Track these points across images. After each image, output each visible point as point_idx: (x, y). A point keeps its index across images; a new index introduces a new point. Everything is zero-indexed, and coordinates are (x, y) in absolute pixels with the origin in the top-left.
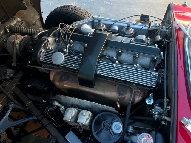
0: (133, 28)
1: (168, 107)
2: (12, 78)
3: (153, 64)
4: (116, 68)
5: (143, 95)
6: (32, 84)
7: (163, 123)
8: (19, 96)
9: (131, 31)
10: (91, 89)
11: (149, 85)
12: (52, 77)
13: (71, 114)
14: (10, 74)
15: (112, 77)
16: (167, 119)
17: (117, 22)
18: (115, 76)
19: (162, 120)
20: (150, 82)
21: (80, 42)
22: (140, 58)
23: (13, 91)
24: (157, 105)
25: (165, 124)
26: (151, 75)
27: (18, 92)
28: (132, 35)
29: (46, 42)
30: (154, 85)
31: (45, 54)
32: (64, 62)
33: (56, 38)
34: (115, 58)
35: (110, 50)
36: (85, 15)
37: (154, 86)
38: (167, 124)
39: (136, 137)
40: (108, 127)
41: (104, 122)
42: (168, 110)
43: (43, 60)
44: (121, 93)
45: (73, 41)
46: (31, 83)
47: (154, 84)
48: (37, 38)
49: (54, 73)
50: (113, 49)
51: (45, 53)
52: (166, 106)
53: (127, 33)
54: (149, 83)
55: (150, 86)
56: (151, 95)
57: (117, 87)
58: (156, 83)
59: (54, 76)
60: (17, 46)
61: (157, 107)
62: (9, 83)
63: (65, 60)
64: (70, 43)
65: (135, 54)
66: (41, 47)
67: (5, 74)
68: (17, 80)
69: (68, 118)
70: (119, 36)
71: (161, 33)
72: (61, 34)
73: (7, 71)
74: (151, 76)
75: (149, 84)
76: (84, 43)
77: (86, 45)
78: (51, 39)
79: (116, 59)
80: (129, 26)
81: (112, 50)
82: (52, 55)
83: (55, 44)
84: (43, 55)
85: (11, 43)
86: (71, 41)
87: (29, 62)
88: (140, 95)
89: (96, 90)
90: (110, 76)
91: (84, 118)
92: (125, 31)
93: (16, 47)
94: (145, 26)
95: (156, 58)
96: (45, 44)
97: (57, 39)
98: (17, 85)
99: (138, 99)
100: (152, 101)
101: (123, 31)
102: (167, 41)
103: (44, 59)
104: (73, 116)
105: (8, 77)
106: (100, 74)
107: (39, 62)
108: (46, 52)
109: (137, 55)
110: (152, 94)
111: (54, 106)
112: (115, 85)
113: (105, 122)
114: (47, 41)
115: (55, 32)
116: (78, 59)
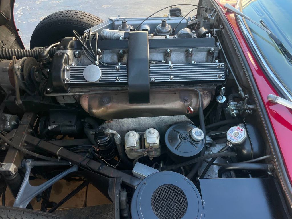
0: (170, 24)
1: (246, 96)
3: (212, 57)
4: (173, 69)
5: (210, 95)
6: (56, 123)
7: (247, 111)
9: (168, 28)
10: (147, 104)
11: (217, 79)
12: (85, 104)
13: (135, 138)
15: (172, 81)
16: (251, 106)
17: (146, 19)
18: (175, 78)
19: (245, 109)
20: (217, 75)
21: (111, 50)
22: (193, 54)
23: (26, 142)
24: (231, 100)
25: (250, 112)
26: (216, 67)
27: (36, 141)
28: (171, 32)
29: (66, 57)
30: (223, 77)
31: (71, 72)
32: (102, 76)
33: (76, 51)
34: (163, 61)
35: (154, 52)
37: (223, 78)
38: (252, 111)
39: (215, 148)
40: (186, 137)
41: (179, 135)
42: (247, 98)
43: (71, 82)
44: (186, 98)
45: (101, 51)
46: (54, 122)
47: (223, 76)
49: (87, 99)
50: (157, 50)
51: (70, 71)
52: (245, 95)
53: (164, 31)
54: (217, 76)
55: (219, 79)
56: (224, 89)
57: (177, 94)
58: (224, 75)
59: (89, 102)
60: (18, 73)
61: (232, 103)
62: (15, 133)
63: (102, 74)
64: (98, 54)
65: (187, 51)
66: (62, 65)
67: (4, 122)
68: (27, 126)
69: (133, 143)
70: (155, 37)
71: (205, 24)
72: (82, 42)
73: (6, 118)
74: (217, 68)
75: (217, 78)
76: (117, 50)
77: (121, 51)
78: (69, 52)
79: (165, 62)
80: (165, 20)
81: (157, 52)
82: (83, 72)
83: (75, 59)
84: (68, 75)
85: (6, 71)
86: (99, 50)
87: (48, 89)
88: (207, 97)
89: (154, 103)
90: (168, 80)
91: (154, 136)
92: (160, 29)
94: (183, 19)
95: (213, 49)
96: (65, 59)
97: (77, 52)
98: (28, 133)
99: (206, 101)
100: (224, 99)
101: (158, 29)
102: (216, 30)
103: (71, 79)
104: (137, 141)
105: (9, 127)
106: (155, 81)
107: (64, 86)
108: (71, 70)
109: (191, 50)
110: (224, 88)
111: (107, 136)
112: (175, 93)
113: (180, 134)
114: (66, 55)
115: (72, 43)
116: (121, 69)
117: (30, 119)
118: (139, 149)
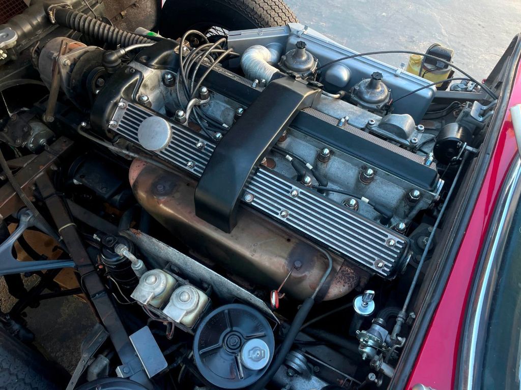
0: (389, 86)
1: (399, 338)
2: (40, 150)
3: (408, 207)
4: (296, 199)
5: (354, 282)
6: (84, 180)
7: (372, 377)
8: (48, 202)
9: (381, 94)
10: (224, 234)
11: (371, 267)
12: (133, 174)
13: (154, 289)
14: (37, 138)
15: (282, 219)
16: (387, 369)
17: (354, 56)
18: (291, 218)
20: (376, 258)
21: (226, 99)
23: (35, 185)
24: (381, 321)
25: (376, 381)
26: (383, 241)
27: (48, 190)
28: (382, 105)
29: (137, 80)
30: (386, 269)
31: (126, 113)
32: (170, 146)
33: (168, 74)
34: (308, 165)
35: (301, 139)
36: (273, 13)
37: (384, 271)
38: (381, 382)
40: (235, 345)
41: (228, 330)
42: (397, 346)
43: (118, 129)
44: (298, 264)
45: (209, 91)
46: (83, 176)
47: (386, 266)
48: (116, 61)
49: (142, 167)
50: (309, 138)
51: (125, 111)
52: (397, 335)
53: (367, 97)
54: (374, 259)
55: (374, 268)
56: (370, 294)
57: (291, 245)
58: (390, 265)
59: (140, 175)
60: (64, 72)
61: (377, 327)
62: (30, 161)
63: (172, 143)
64: (199, 96)
65: (365, 168)
66: (118, 92)
67: (26, 136)
68: (53, 158)
69: (144, 296)
70: (341, 102)
71: (464, 118)
72: (182, 64)
73: (30, 129)
74: (385, 244)
75: (371, 264)
76: (237, 104)
77: (240, 110)
78: (150, 74)
79: (311, 167)
80: (377, 78)
81: (307, 141)
82: (141, 121)
83: (162, 87)
84: (119, 115)
85: (51, 59)
86: (205, 90)
87: (83, 124)
88: (345, 283)
89: (236, 239)
90: (277, 214)
91: (183, 308)
92: (363, 89)
93: (59, 72)
94: (427, 87)
95: (417, 193)
96: (133, 85)
97: (169, 76)
98: (48, 172)
99: (337, 290)
100: (371, 307)
101: (357, 88)
102: (469, 148)
103: (120, 125)
104: (156, 294)
105: (31, 145)
106: (253, 203)
107: (106, 132)
108: (128, 109)
109: (370, 171)
110: (373, 292)
111: (118, 255)
112: (289, 240)
113: (232, 331)
114: (138, 77)
115: (168, 56)
116: (205, 149)
117: (65, 148)
118: (158, 308)
